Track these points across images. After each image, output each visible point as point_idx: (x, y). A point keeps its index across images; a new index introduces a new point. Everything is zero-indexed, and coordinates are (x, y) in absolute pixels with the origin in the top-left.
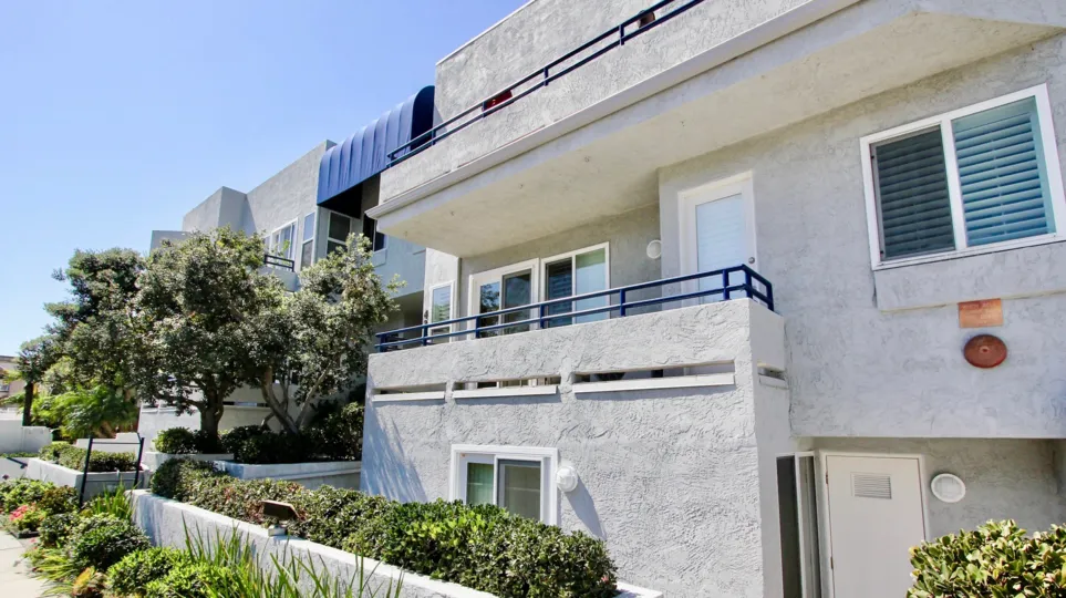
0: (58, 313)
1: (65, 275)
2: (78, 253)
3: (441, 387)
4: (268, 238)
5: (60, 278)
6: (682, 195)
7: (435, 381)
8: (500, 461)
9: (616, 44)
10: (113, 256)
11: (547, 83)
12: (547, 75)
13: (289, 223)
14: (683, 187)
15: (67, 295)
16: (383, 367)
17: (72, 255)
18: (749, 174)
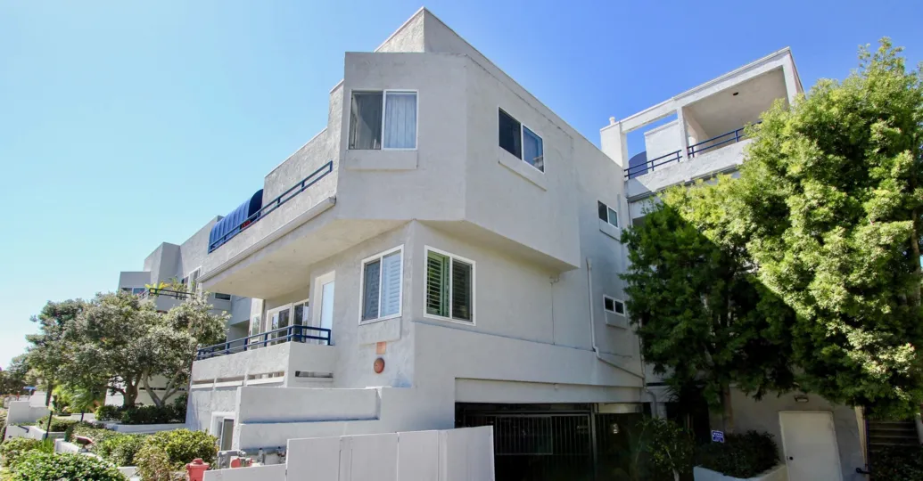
0: (31, 341)
1: (37, 318)
2: (49, 303)
3: (212, 381)
4: (187, 278)
5: (35, 321)
6: (317, 279)
7: (208, 378)
8: (226, 420)
9: (328, 172)
10: (66, 306)
11: (303, 190)
12: (303, 185)
13: (197, 269)
14: (320, 274)
15: (37, 330)
16: (204, 369)
17: (45, 304)
18: (333, 272)
